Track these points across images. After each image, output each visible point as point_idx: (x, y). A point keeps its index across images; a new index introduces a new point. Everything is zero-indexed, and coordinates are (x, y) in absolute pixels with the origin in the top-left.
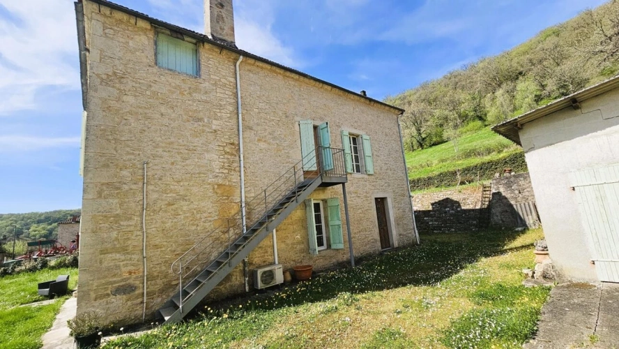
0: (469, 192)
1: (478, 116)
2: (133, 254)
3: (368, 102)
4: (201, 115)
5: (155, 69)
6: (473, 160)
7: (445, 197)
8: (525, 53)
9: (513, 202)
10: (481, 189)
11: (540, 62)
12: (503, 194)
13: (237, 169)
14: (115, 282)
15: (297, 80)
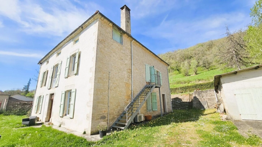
0: (185, 96)
1: (177, 69)
2: (105, 104)
3: (161, 61)
4: (123, 58)
5: (112, 40)
6: (180, 85)
7: (176, 97)
8: (193, 50)
9: (200, 100)
10: (189, 95)
11: (198, 54)
12: (197, 97)
13: (131, 78)
14: (101, 114)
15: (145, 50)
